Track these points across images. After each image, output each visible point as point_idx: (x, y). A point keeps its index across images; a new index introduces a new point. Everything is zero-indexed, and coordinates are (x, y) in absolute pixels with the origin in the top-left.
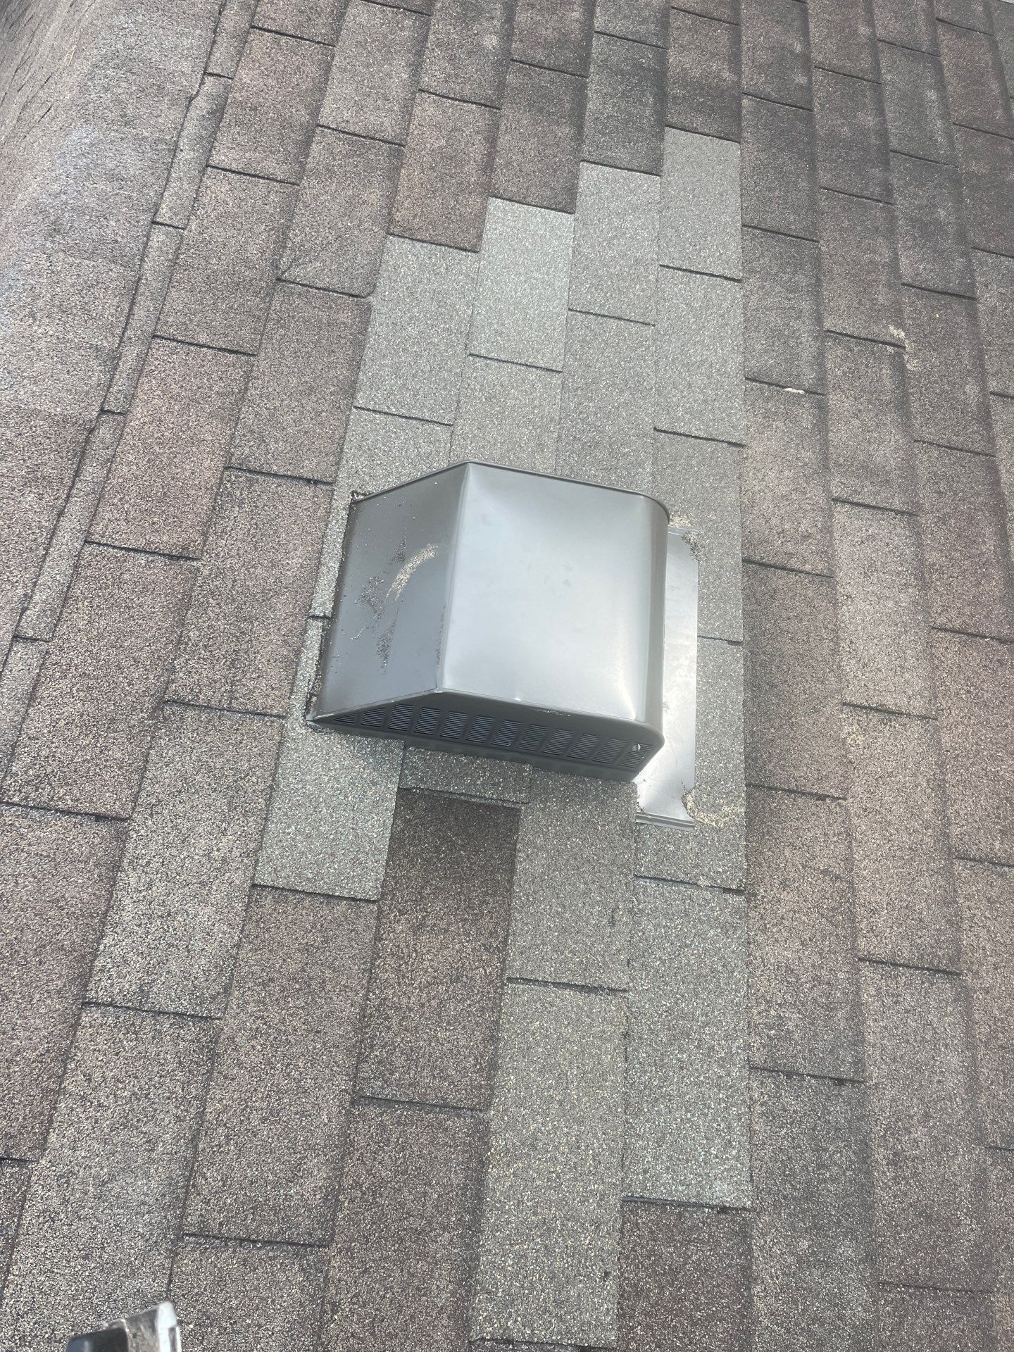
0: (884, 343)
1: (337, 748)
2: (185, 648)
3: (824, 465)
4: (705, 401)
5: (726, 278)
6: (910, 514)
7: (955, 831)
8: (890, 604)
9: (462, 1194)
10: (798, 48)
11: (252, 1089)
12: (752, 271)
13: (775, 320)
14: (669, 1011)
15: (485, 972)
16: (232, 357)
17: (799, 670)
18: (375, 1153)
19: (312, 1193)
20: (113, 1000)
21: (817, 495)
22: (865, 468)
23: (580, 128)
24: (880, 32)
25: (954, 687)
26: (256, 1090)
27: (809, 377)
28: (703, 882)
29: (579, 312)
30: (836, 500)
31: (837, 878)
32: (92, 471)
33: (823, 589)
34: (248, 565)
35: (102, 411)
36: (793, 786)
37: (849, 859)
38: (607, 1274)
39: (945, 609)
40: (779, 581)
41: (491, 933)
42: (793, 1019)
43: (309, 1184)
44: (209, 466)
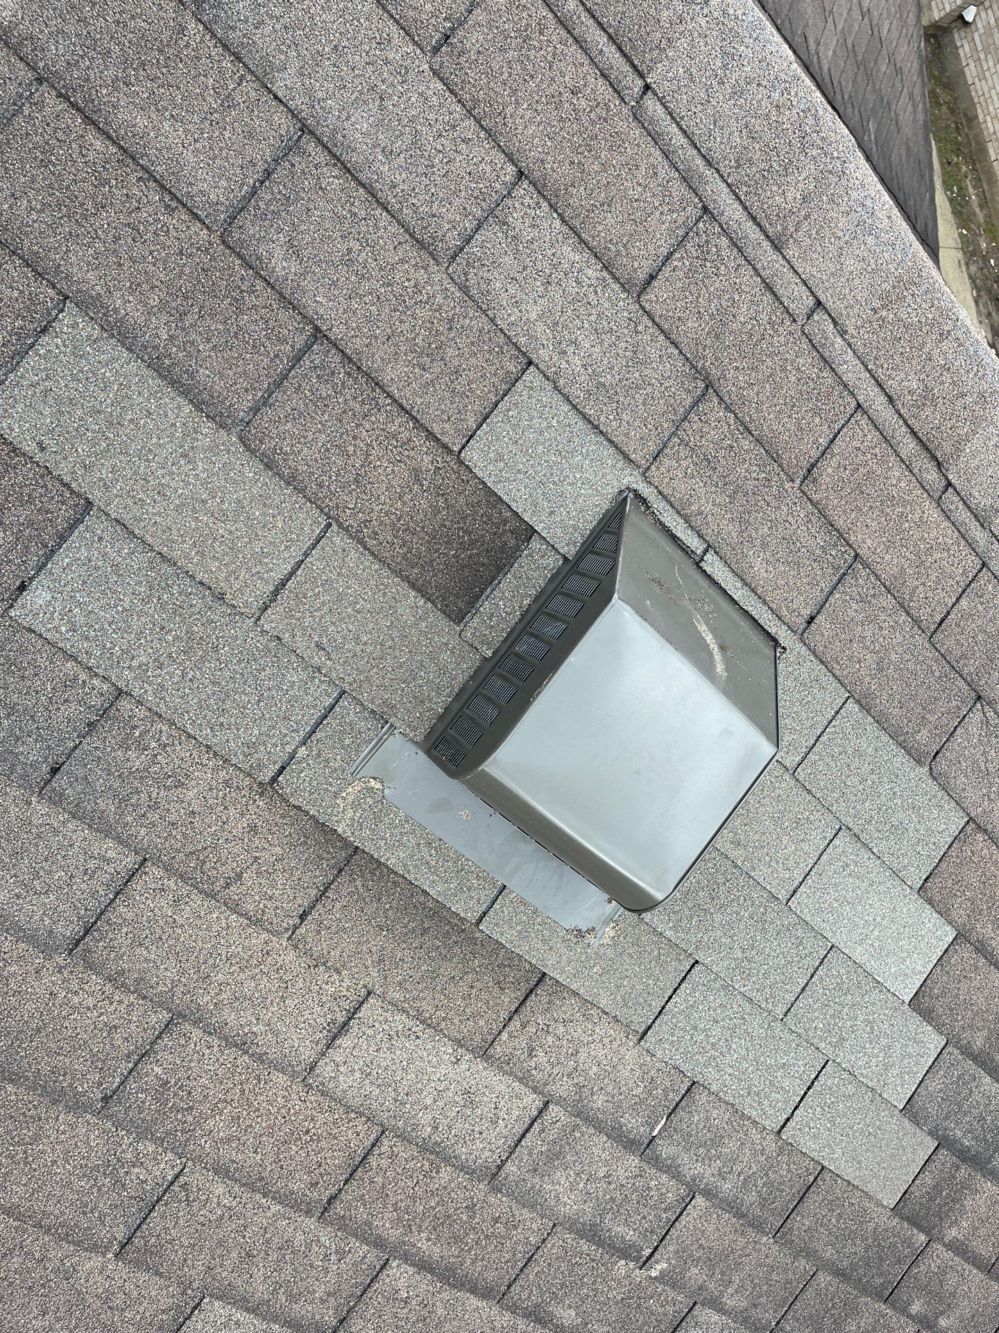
0: (656, 1248)
1: (596, 500)
2: (739, 431)
3: (581, 1113)
4: (695, 1028)
5: (788, 1120)
6: (494, 1175)
7: (196, 1034)
8: (429, 1101)
9: (188, 370)
11: (378, 258)
12: (781, 1151)
13: (731, 1146)
14: (216, 649)
15: (348, 508)
16: (938, 618)
17: (424, 968)
18: (266, 322)
19: (271, 251)
20: (512, 197)
21: (562, 1088)
22: (557, 1156)
23: (975, 1059)
25: (320, 1118)
26: (376, 260)
27: (665, 1150)
28: (302, 751)
29: (827, 955)
30: (546, 1104)
31: (228, 884)
32: (909, 446)
33: (478, 1038)
34: (774, 525)
35: (949, 484)
36: (330, 894)
37: (235, 908)
38: (43, 449)
39: (393, 1156)
40: (508, 1000)
41: (376, 534)
42: (137, 760)
43: (279, 253)
44: (866, 543)
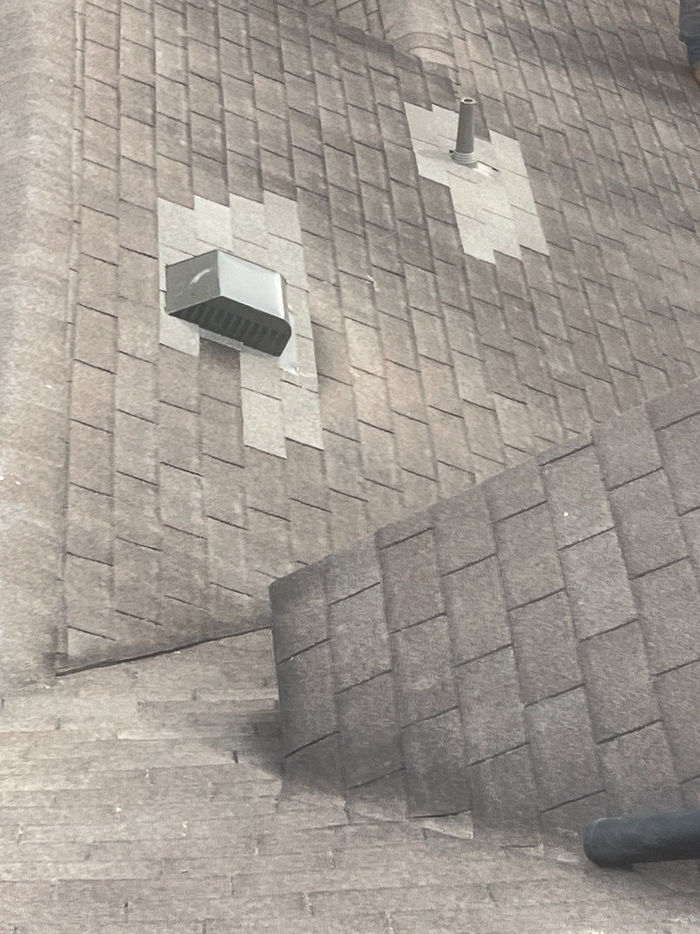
0: (365, 279)
1: (177, 321)
3: (341, 306)
5: (296, 243)
6: (376, 329)
7: (393, 406)
8: (368, 348)
10: (321, 175)
12: (306, 244)
13: (317, 261)
14: (294, 408)
15: (234, 384)
16: (111, 217)
17: (333, 353)
20: (126, 353)
21: (338, 313)
22: (358, 312)
23: (227, 181)
24: (361, 178)
25: (393, 375)
27: (333, 280)
28: (303, 387)
29: (237, 238)
30: (346, 317)
31: (350, 402)
33: (342, 337)
34: (135, 272)
36: (333, 378)
37: (354, 399)
39: (390, 356)
40: (326, 331)
41: (234, 376)
42: (336, 424)
44: (114, 245)
